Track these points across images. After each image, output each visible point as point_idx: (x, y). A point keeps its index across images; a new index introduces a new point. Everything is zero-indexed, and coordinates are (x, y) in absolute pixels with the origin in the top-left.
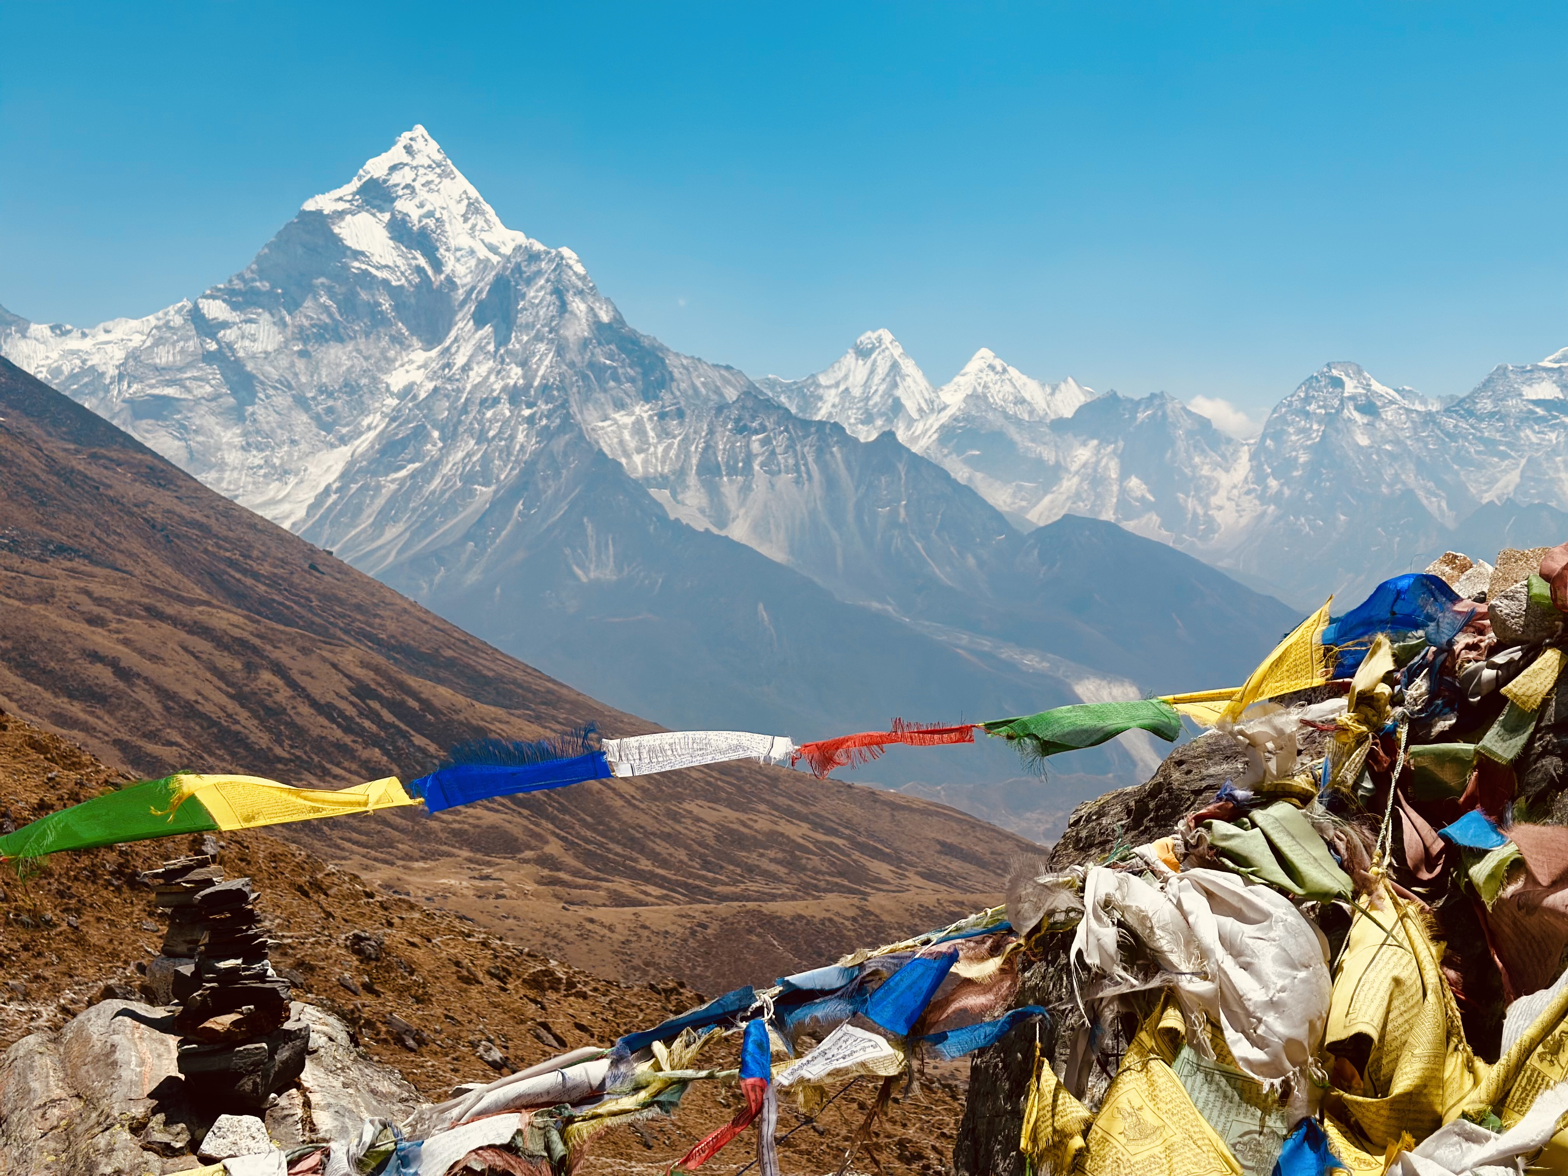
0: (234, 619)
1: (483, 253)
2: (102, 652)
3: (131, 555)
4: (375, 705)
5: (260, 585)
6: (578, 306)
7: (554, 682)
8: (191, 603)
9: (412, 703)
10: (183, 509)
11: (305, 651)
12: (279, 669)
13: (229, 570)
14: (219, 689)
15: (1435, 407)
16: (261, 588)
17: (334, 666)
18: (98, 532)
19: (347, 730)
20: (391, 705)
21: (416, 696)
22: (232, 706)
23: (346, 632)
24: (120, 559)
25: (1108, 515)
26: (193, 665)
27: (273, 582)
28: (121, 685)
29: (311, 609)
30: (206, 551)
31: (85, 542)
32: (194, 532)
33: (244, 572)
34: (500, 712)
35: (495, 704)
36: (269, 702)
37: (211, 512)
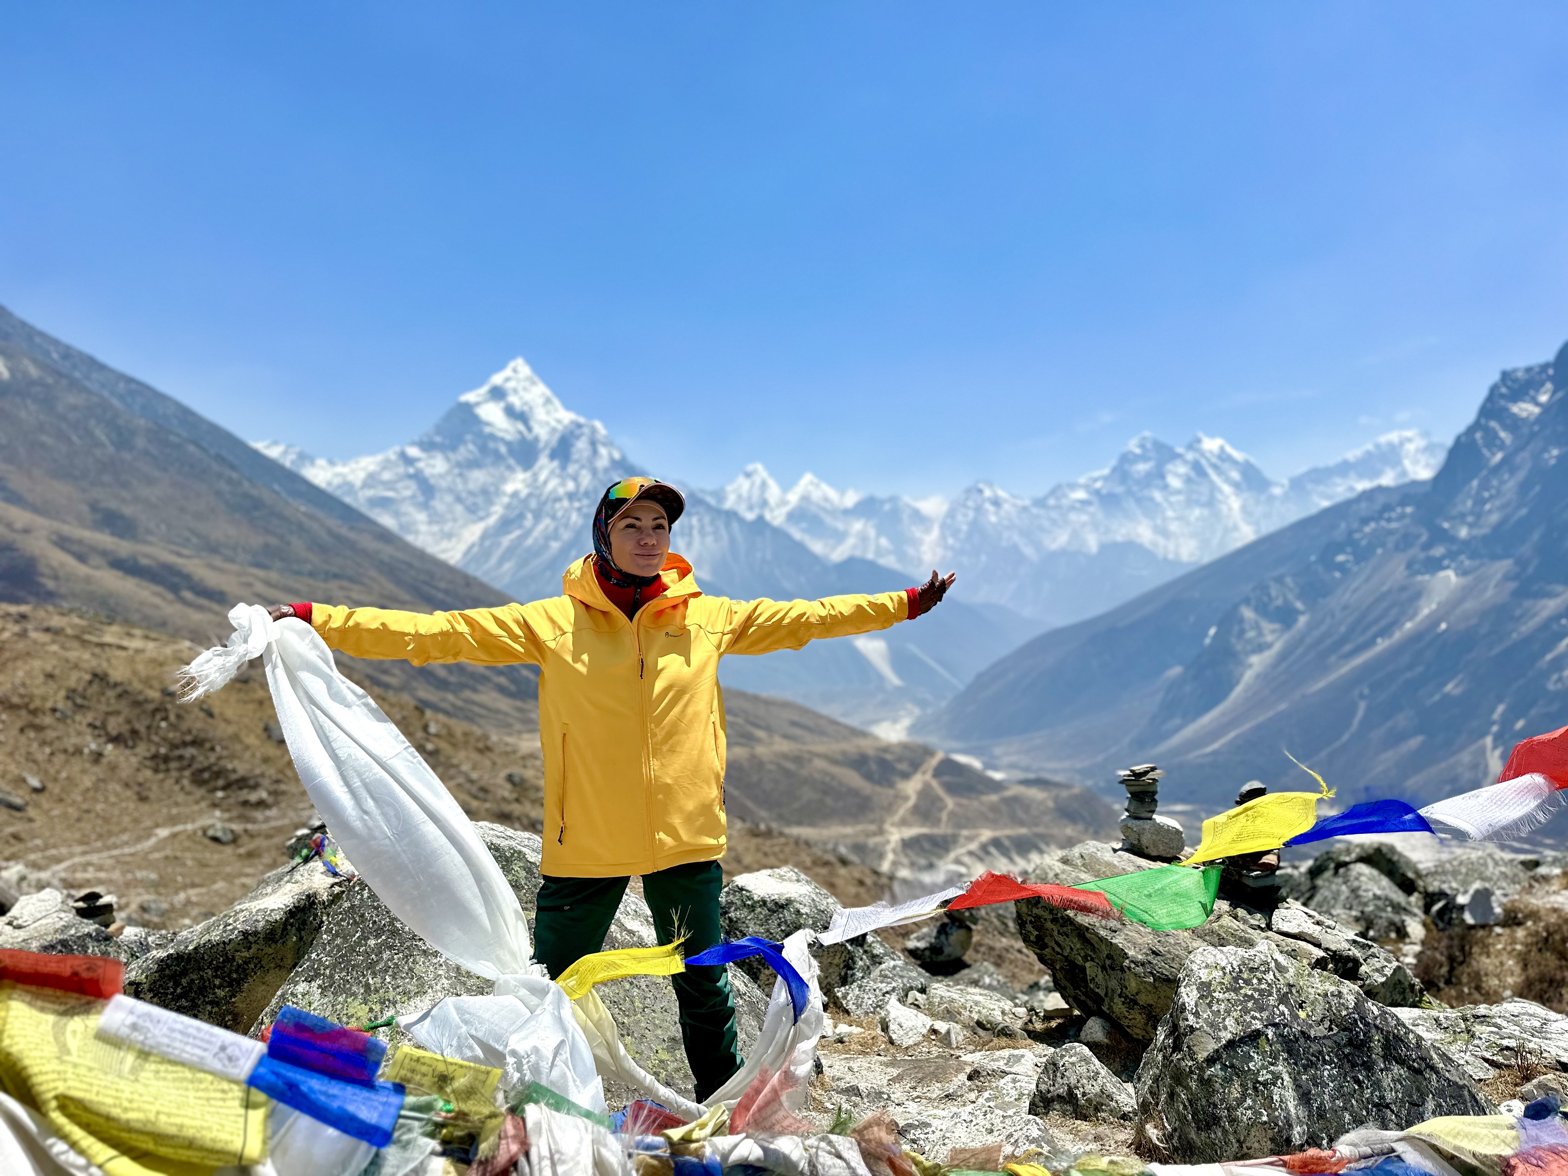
10: (398, 555)
15: (1027, 502)
18: (354, 566)
25: (870, 556)
30: (411, 576)
32: (404, 567)
37: (413, 556)
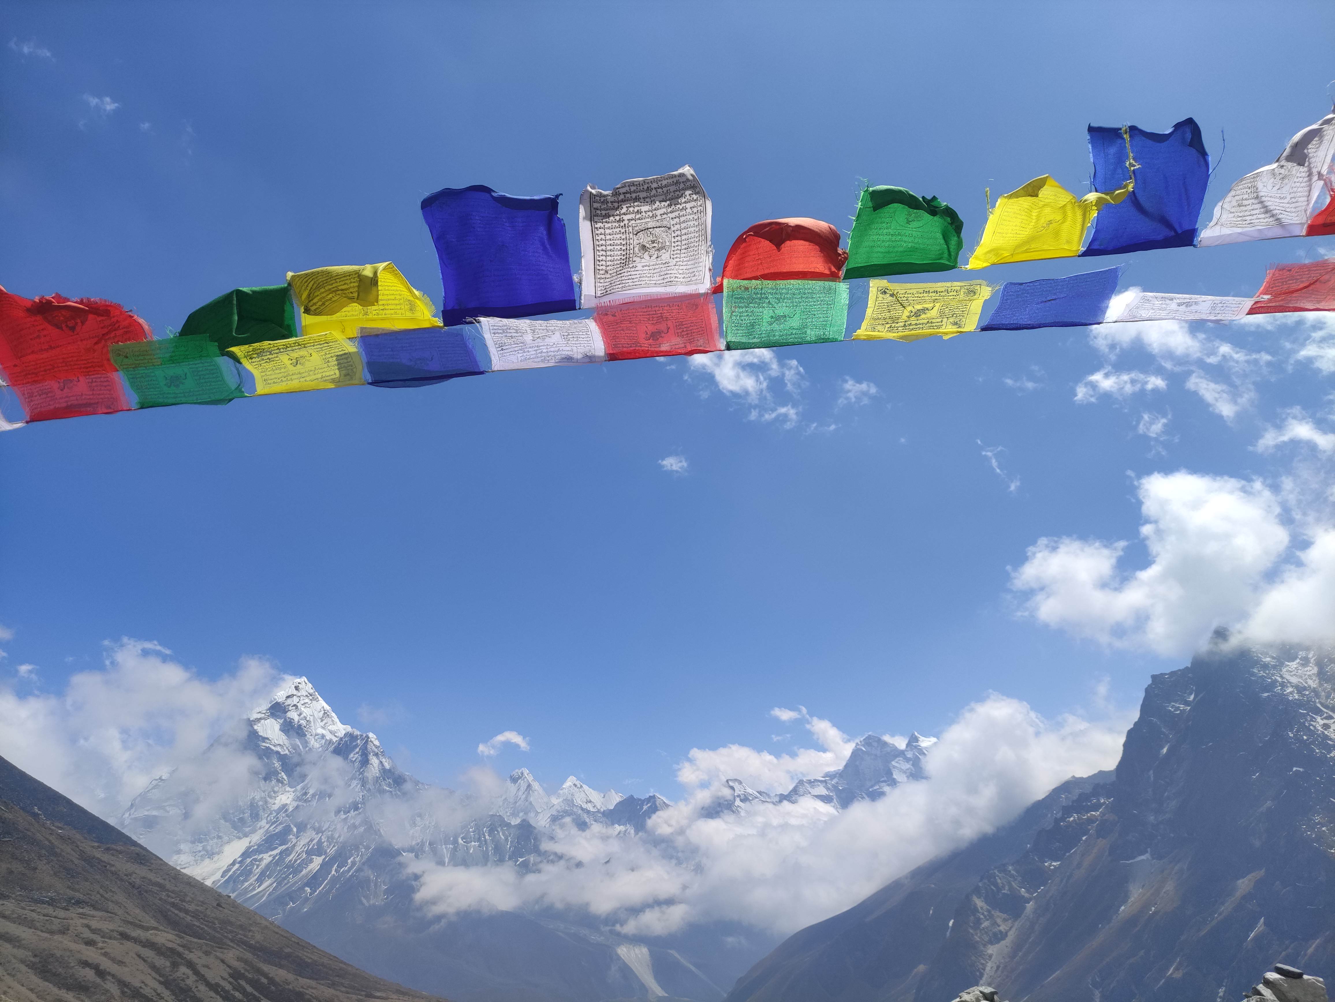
0: (170, 937)
1: (329, 736)
2: (90, 961)
3: (117, 903)
4: (243, 983)
5: (188, 916)
6: (374, 761)
7: (345, 964)
8: (147, 929)
9: (264, 981)
10: (151, 876)
11: (207, 953)
12: (191, 965)
13: (172, 909)
14: (155, 979)
16: (189, 918)
17: (223, 961)
18: (101, 891)
20: (251, 982)
21: (266, 976)
22: (161, 989)
23: (232, 941)
24: (111, 906)
26: (142, 965)
27: (195, 915)
28: (98, 980)
29: (215, 929)
30: (160, 899)
31: (93, 897)
32: (155, 889)
33: (180, 910)
34: (313, 983)
35: (311, 978)
36: (182, 984)
37: (167, 877)
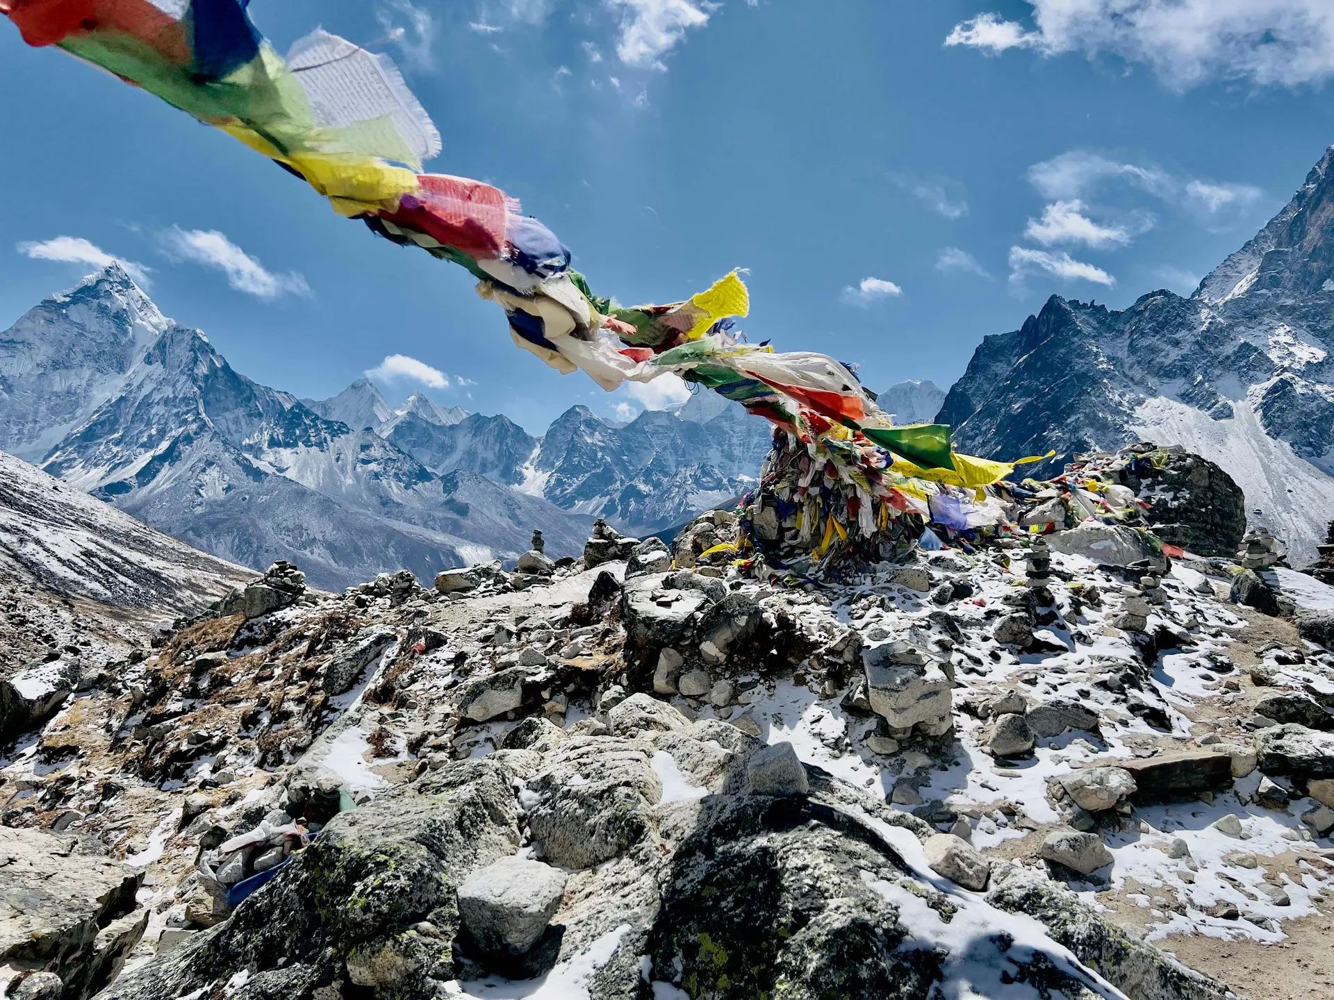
0: (12, 516)
1: (151, 328)
4: (96, 560)
5: (23, 497)
6: (204, 358)
11: (54, 532)
12: (38, 542)
14: (4, 552)
16: (25, 499)
17: (72, 541)
19: (79, 573)
21: (119, 556)
23: (75, 523)
27: (32, 496)
29: (54, 511)
36: (33, 559)
